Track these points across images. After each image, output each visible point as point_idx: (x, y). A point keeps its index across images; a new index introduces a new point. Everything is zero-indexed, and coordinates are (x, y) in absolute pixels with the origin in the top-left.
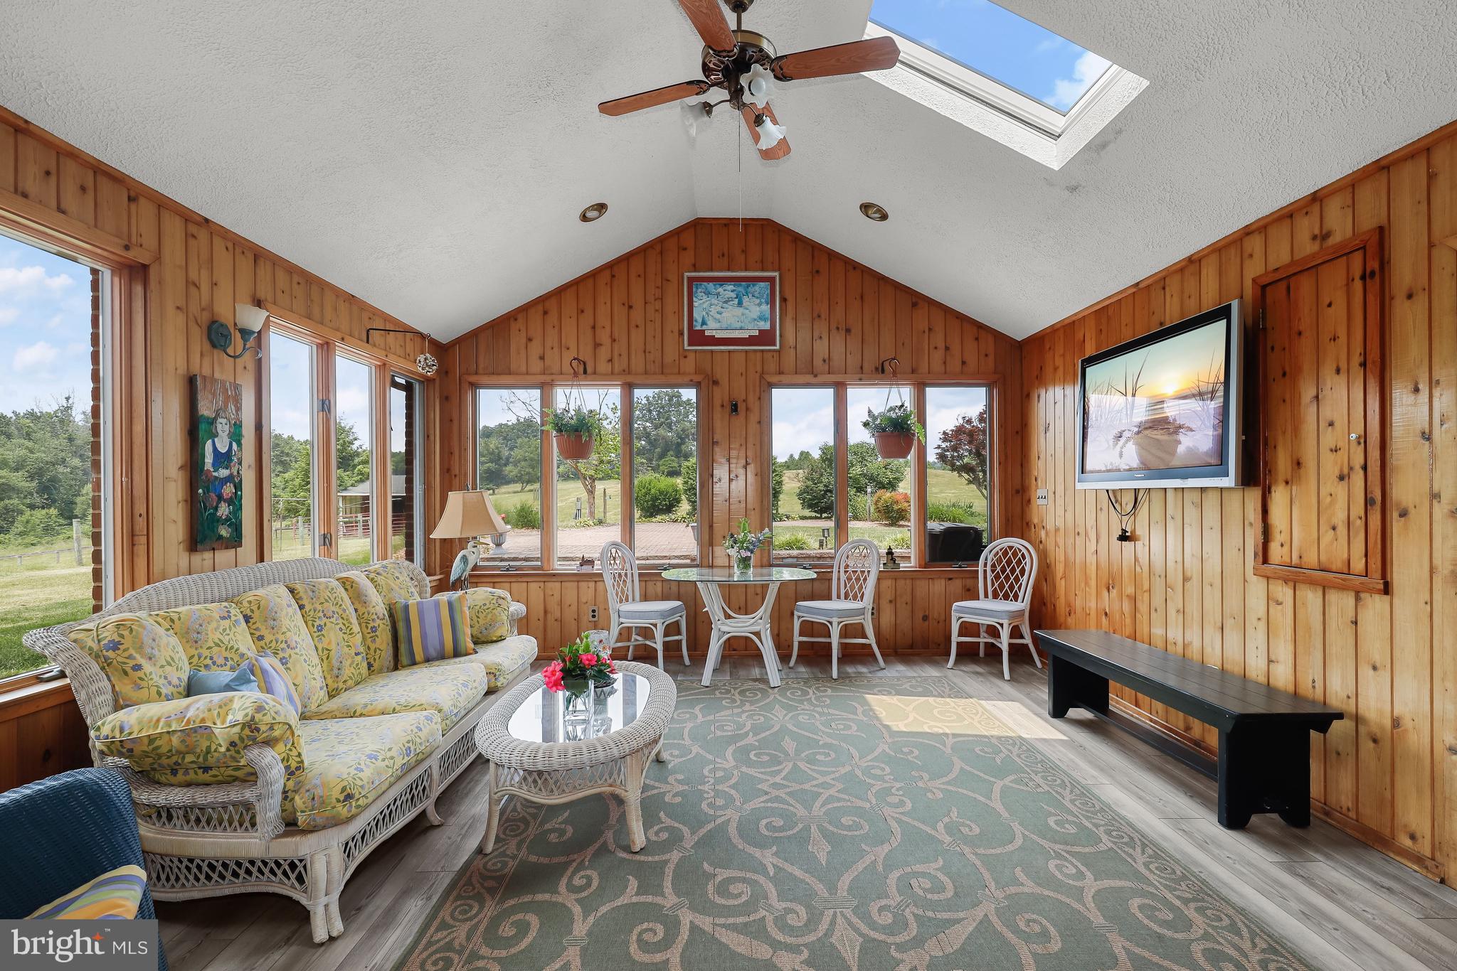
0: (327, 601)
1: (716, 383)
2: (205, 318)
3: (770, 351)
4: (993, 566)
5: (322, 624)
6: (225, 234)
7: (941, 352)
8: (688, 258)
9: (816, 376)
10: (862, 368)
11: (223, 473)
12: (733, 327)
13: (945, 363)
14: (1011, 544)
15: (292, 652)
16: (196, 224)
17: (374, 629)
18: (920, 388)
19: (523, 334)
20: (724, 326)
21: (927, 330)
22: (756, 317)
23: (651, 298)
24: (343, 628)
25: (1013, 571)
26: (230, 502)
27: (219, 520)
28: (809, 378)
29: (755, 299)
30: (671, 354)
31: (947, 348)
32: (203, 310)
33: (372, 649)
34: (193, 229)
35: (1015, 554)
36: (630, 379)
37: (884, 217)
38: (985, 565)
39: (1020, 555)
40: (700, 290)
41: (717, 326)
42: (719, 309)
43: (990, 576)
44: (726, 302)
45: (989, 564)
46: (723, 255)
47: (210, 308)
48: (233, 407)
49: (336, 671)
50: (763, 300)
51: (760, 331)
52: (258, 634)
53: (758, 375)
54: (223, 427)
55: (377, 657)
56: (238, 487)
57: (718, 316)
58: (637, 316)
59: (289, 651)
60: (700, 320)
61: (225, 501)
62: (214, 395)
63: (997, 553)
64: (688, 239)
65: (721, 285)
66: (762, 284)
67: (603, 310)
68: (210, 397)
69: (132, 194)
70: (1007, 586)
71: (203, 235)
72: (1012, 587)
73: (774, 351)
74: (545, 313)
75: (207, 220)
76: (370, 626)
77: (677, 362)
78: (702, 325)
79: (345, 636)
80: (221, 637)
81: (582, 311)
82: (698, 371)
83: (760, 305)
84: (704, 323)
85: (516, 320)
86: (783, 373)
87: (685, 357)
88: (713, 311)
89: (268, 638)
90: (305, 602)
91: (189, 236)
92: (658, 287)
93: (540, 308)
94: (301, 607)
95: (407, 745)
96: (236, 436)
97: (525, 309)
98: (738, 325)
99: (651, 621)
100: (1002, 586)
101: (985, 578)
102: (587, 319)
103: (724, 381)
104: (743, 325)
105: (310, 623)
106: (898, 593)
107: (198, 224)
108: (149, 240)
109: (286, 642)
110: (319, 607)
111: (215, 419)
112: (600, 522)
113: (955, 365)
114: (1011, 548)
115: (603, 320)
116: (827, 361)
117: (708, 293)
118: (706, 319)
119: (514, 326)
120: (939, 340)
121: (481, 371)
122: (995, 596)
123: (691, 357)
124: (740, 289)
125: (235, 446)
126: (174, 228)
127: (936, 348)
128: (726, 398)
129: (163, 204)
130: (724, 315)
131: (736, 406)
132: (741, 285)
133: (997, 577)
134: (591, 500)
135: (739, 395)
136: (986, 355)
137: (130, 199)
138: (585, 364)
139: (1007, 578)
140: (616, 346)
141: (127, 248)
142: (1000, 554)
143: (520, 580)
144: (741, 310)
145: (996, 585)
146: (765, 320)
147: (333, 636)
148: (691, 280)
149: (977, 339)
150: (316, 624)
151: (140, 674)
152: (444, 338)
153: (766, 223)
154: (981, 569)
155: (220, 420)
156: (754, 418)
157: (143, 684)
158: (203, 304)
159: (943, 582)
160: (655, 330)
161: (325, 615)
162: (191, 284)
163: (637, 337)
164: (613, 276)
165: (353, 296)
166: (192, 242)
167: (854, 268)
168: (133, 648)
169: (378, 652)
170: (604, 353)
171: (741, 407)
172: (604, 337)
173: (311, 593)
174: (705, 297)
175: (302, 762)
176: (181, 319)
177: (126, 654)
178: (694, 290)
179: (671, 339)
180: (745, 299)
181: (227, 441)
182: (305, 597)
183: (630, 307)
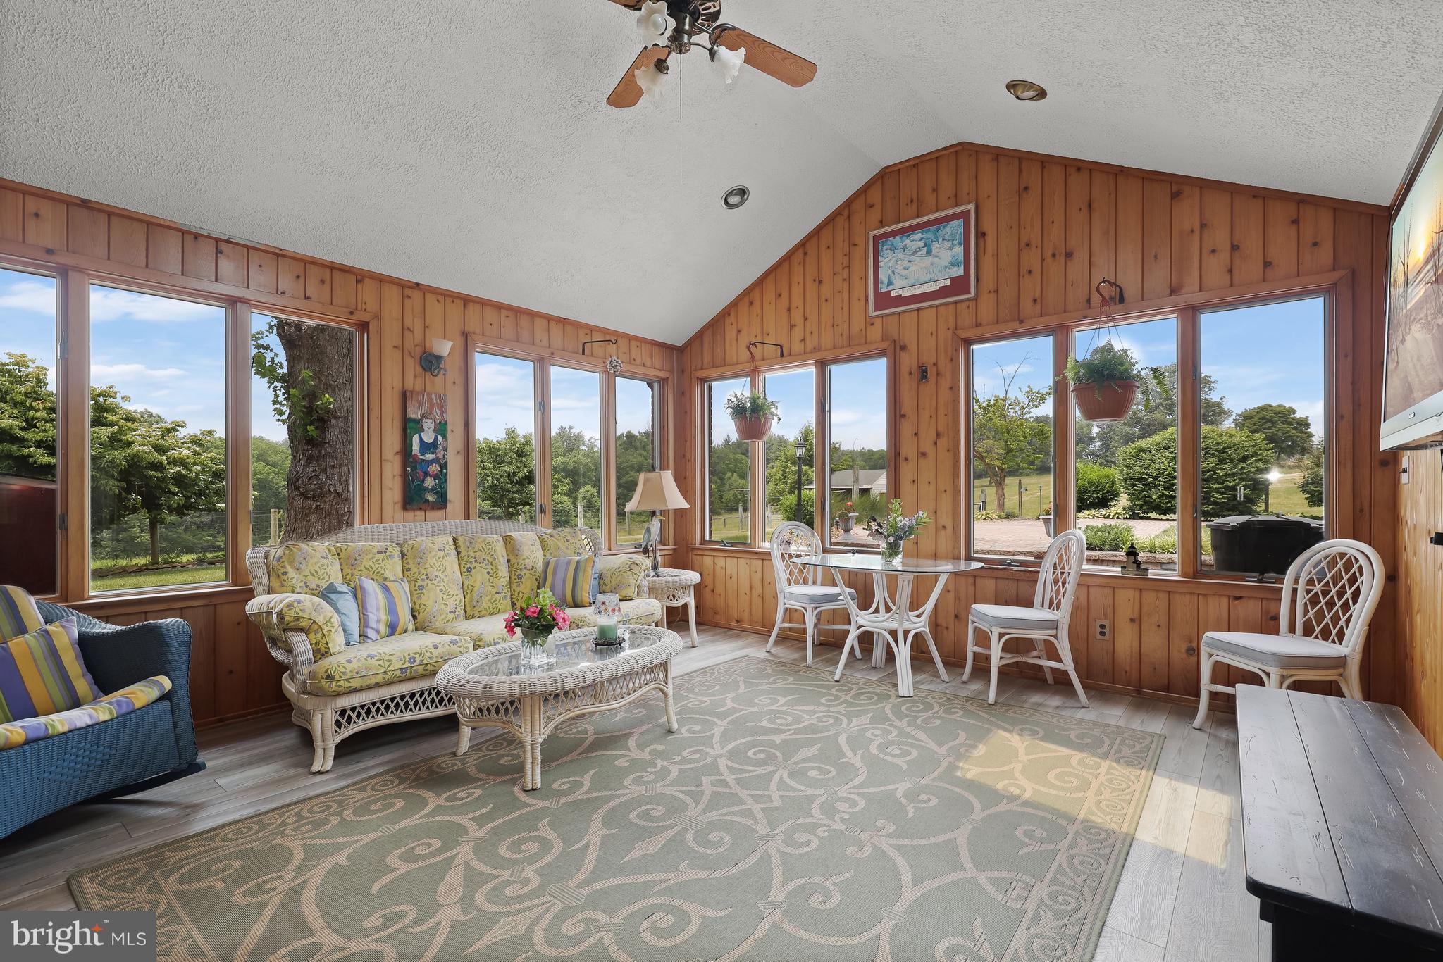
0: (480, 550)
1: (903, 348)
2: (418, 351)
3: (962, 301)
4: (1310, 582)
5: (472, 567)
6: (434, 291)
7: (1224, 256)
8: (875, 215)
9: (1021, 322)
10: (1089, 301)
11: (429, 457)
12: (922, 281)
13: (1230, 271)
14: (1342, 549)
15: (429, 582)
16: (407, 288)
17: (520, 577)
18: (1190, 316)
19: (734, 326)
20: (912, 281)
21: (1197, 227)
22: (947, 264)
23: (839, 268)
24: (491, 572)
25: (1341, 594)
26: (435, 477)
27: (426, 489)
28: (1015, 327)
29: (945, 243)
30: (858, 323)
31: (1234, 248)
32: (416, 346)
33: (517, 592)
34: (407, 292)
35: (1348, 566)
36: (821, 356)
37: (1042, 94)
38: (1296, 581)
39: (1356, 566)
40: (885, 247)
41: (904, 283)
42: (905, 263)
43: (1302, 598)
44: (913, 254)
45: (1302, 581)
46: (912, 201)
47: (423, 344)
48: (438, 411)
49: (474, 603)
50: (956, 242)
51: (952, 279)
52: (407, 566)
53: (950, 332)
54: (428, 425)
55: (519, 598)
56: (444, 466)
57: (904, 272)
58: (826, 290)
59: (427, 581)
60: (886, 281)
61: (431, 476)
62: (420, 403)
63: (1320, 562)
64: (875, 196)
65: (908, 236)
66: (954, 223)
67: (797, 290)
68: (417, 405)
69: (359, 278)
70: (1328, 617)
71: (416, 295)
72: (1336, 620)
73: (968, 300)
74: (751, 303)
75: (418, 284)
76: (517, 574)
77: (864, 331)
78: (888, 286)
79: (491, 579)
80: (372, 565)
81: (780, 296)
82: (885, 337)
83: (951, 248)
84: (890, 283)
85: (729, 315)
86: (980, 325)
87: (872, 324)
88: (900, 266)
89: (414, 569)
90: (461, 549)
91: (405, 297)
92: (845, 255)
93: (746, 300)
94: (459, 553)
95: (412, 655)
96: (441, 429)
97: (734, 304)
98: (927, 278)
99: (803, 605)
100: (1320, 616)
101: (1294, 601)
102: (783, 302)
103: (913, 347)
104: (932, 276)
105: (462, 565)
106: (1145, 608)
107: (412, 288)
108: (372, 306)
109: (427, 575)
110: (472, 554)
111: (422, 419)
112: (1009, 516)
113: (1250, 269)
114: (1342, 555)
115: (797, 301)
116: (1039, 301)
117: (893, 249)
118: (892, 278)
119: (728, 321)
120: (1220, 237)
121: (705, 366)
122: (1308, 631)
123: (878, 322)
124: (930, 235)
125: (440, 438)
126: (392, 294)
127: (1213, 251)
128: (915, 364)
129: (381, 280)
130: (910, 269)
131: (926, 371)
132: (929, 230)
133: (1314, 601)
134: (1000, 491)
135: (929, 359)
136: (1315, 244)
137: (358, 282)
138: (781, 347)
139: (1331, 604)
140: (808, 323)
141: (352, 313)
142: (1324, 564)
143: (732, 555)
144: (930, 259)
145: (1311, 613)
146: (958, 265)
147: (479, 577)
148: (876, 239)
149: (1296, 222)
150: (466, 567)
151: (285, 577)
152: (679, 343)
153: (960, 148)
154: (1286, 587)
155: (425, 420)
156: (945, 383)
157: (285, 584)
158: (417, 341)
159: (1225, 601)
160: (843, 301)
161: (476, 561)
162: (405, 329)
163: (826, 310)
164: (805, 254)
165: (564, 319)
166: (406, 301)
167: (1079, 169)
168: (288, 562)
169: (521, 594)
170: (797, 333)
171: (932, 372)
172: (797, 317)
173: (468, 544)
174: (891, 253)
175: (328, 648)
176: (398, 354)
177: (282, 565)
178: (880, 248)
179: (857, 307)
180: (935, 246)
181: (433, 435)
182: (462, 546)
183: (820, 282)
